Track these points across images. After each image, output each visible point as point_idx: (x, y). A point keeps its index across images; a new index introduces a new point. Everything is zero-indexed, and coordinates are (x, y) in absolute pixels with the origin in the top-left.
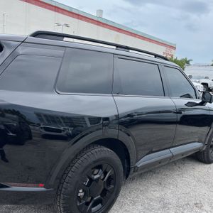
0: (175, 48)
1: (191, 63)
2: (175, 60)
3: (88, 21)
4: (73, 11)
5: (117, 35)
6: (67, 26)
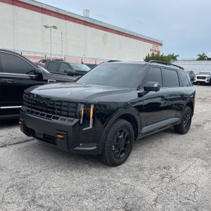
1: (177, 58)
2: (162, 56)
5: (105, 34)
6: (55, 27)
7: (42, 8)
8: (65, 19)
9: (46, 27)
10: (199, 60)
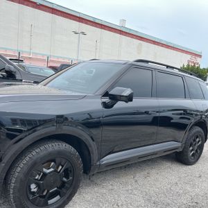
0: (200, 56)
4: (97, 21)
8: (101, 28)
9: (76, 33)
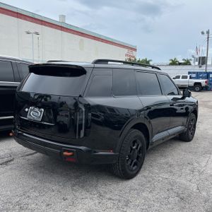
2: (139, 61)
3: (51, 27)
5: (81, 40)
6: (37, 34)
7: (17, 13)
8: (42, 24)
9: (28, 33)
10: (171, 64)
